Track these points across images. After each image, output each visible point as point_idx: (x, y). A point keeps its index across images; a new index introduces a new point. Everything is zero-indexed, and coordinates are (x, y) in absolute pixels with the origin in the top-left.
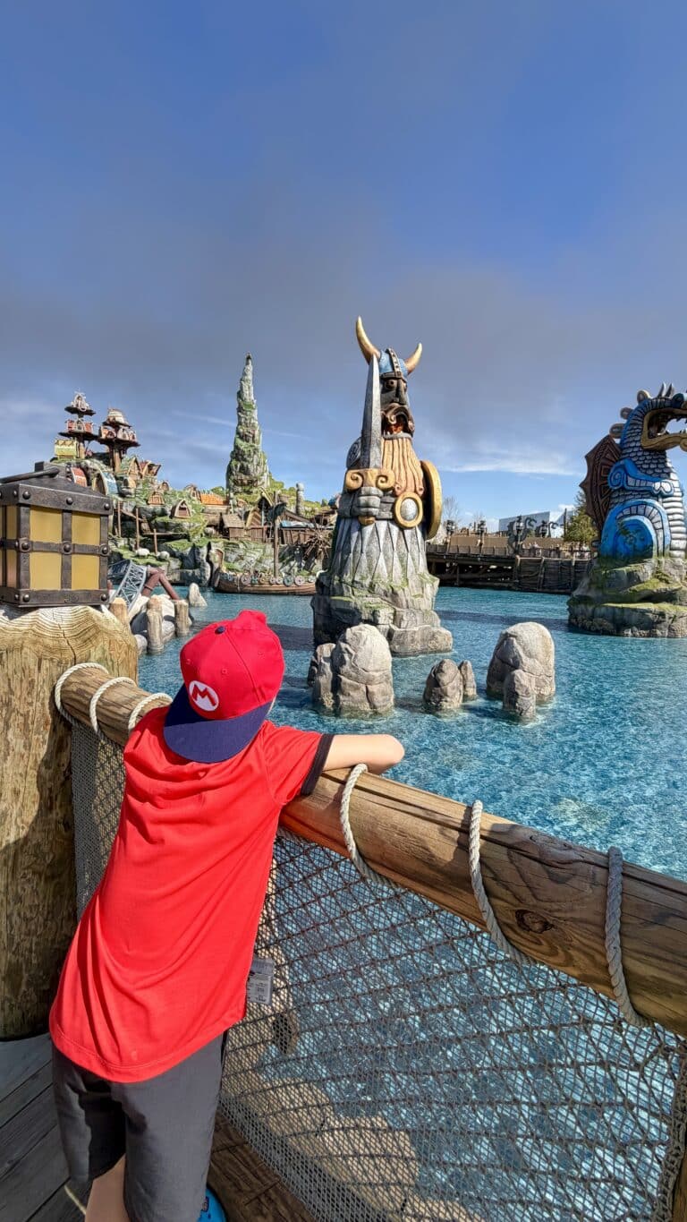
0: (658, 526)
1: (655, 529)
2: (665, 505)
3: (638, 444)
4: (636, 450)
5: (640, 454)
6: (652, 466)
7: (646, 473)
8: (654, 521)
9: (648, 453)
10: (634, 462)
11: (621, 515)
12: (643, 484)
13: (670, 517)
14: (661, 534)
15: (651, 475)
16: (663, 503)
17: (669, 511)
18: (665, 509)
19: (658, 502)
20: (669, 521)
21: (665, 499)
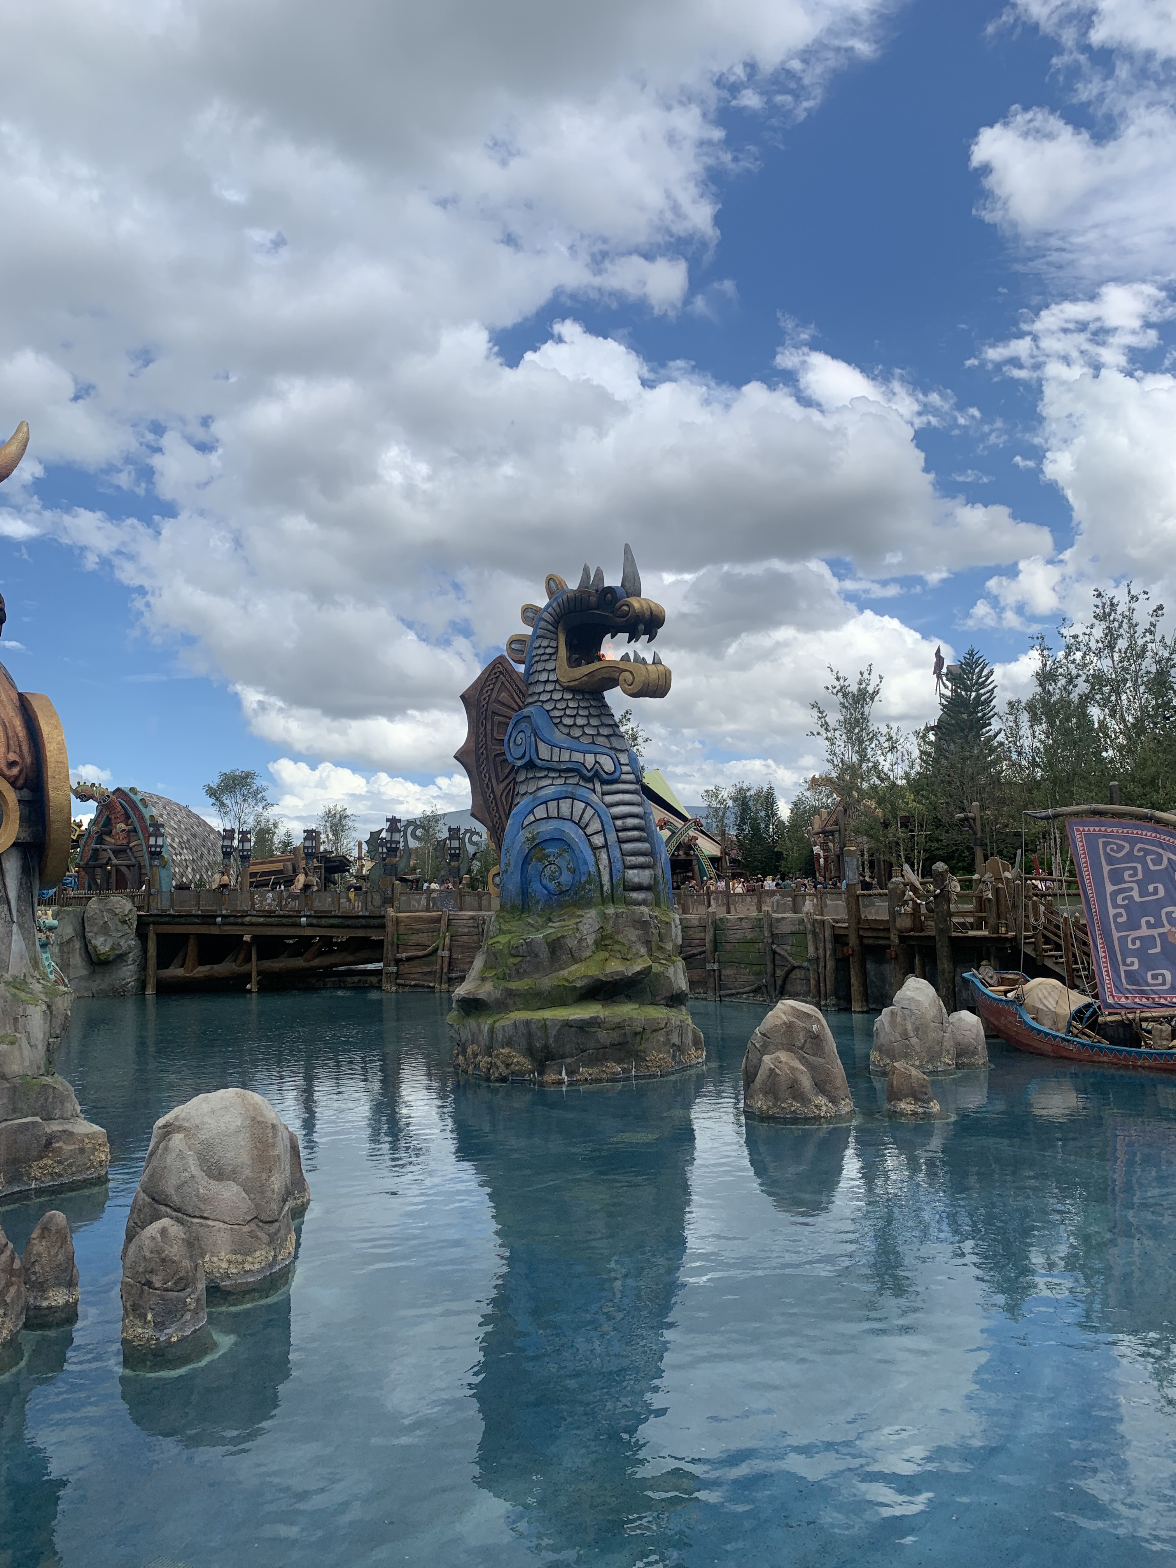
0: (598, 840)
1: (594, 848)
3: (553, 677)
4: (549, 687)
5: (557, 696)
6: (580, 721)
7: (568, 734)
8: (589, 831)
9: (568, 696)
10: (548, 711)
11: (531, 818)
12: (565, 756)
14: (604, 856)
15: (577, 738)
16: (604, 794)
17: (615, 811)
18: (609, 806)
19: (594, 791)
20: (618, 831)
21: (606, 787)
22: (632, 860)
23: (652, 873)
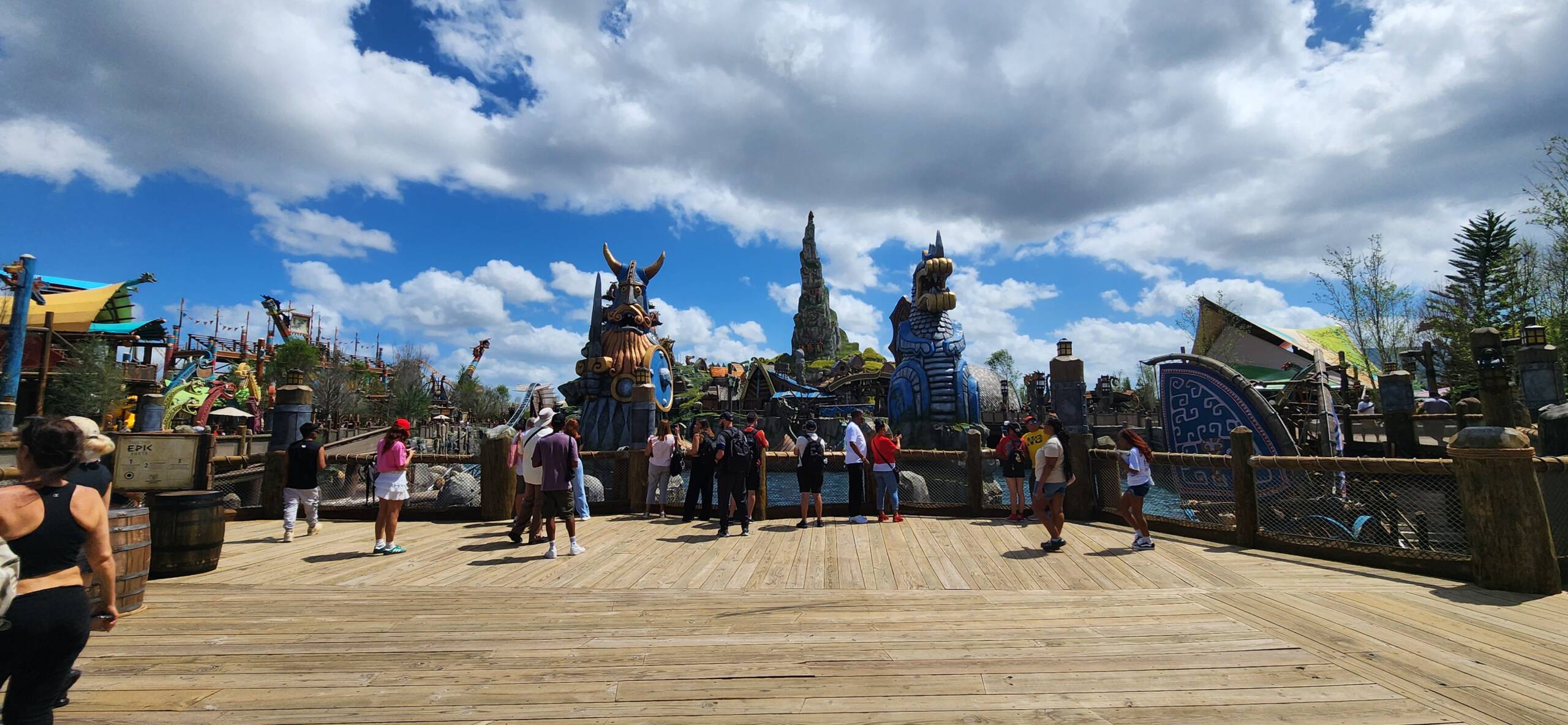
10: (910, 323)
13: (931, 379)
16: (925, 364)
17: (930, 373)
18: (926, 370)
19: (919, 363)
20: (930, 383)
21: (926, 361)
22: (937, 398)
23: (954, 404)
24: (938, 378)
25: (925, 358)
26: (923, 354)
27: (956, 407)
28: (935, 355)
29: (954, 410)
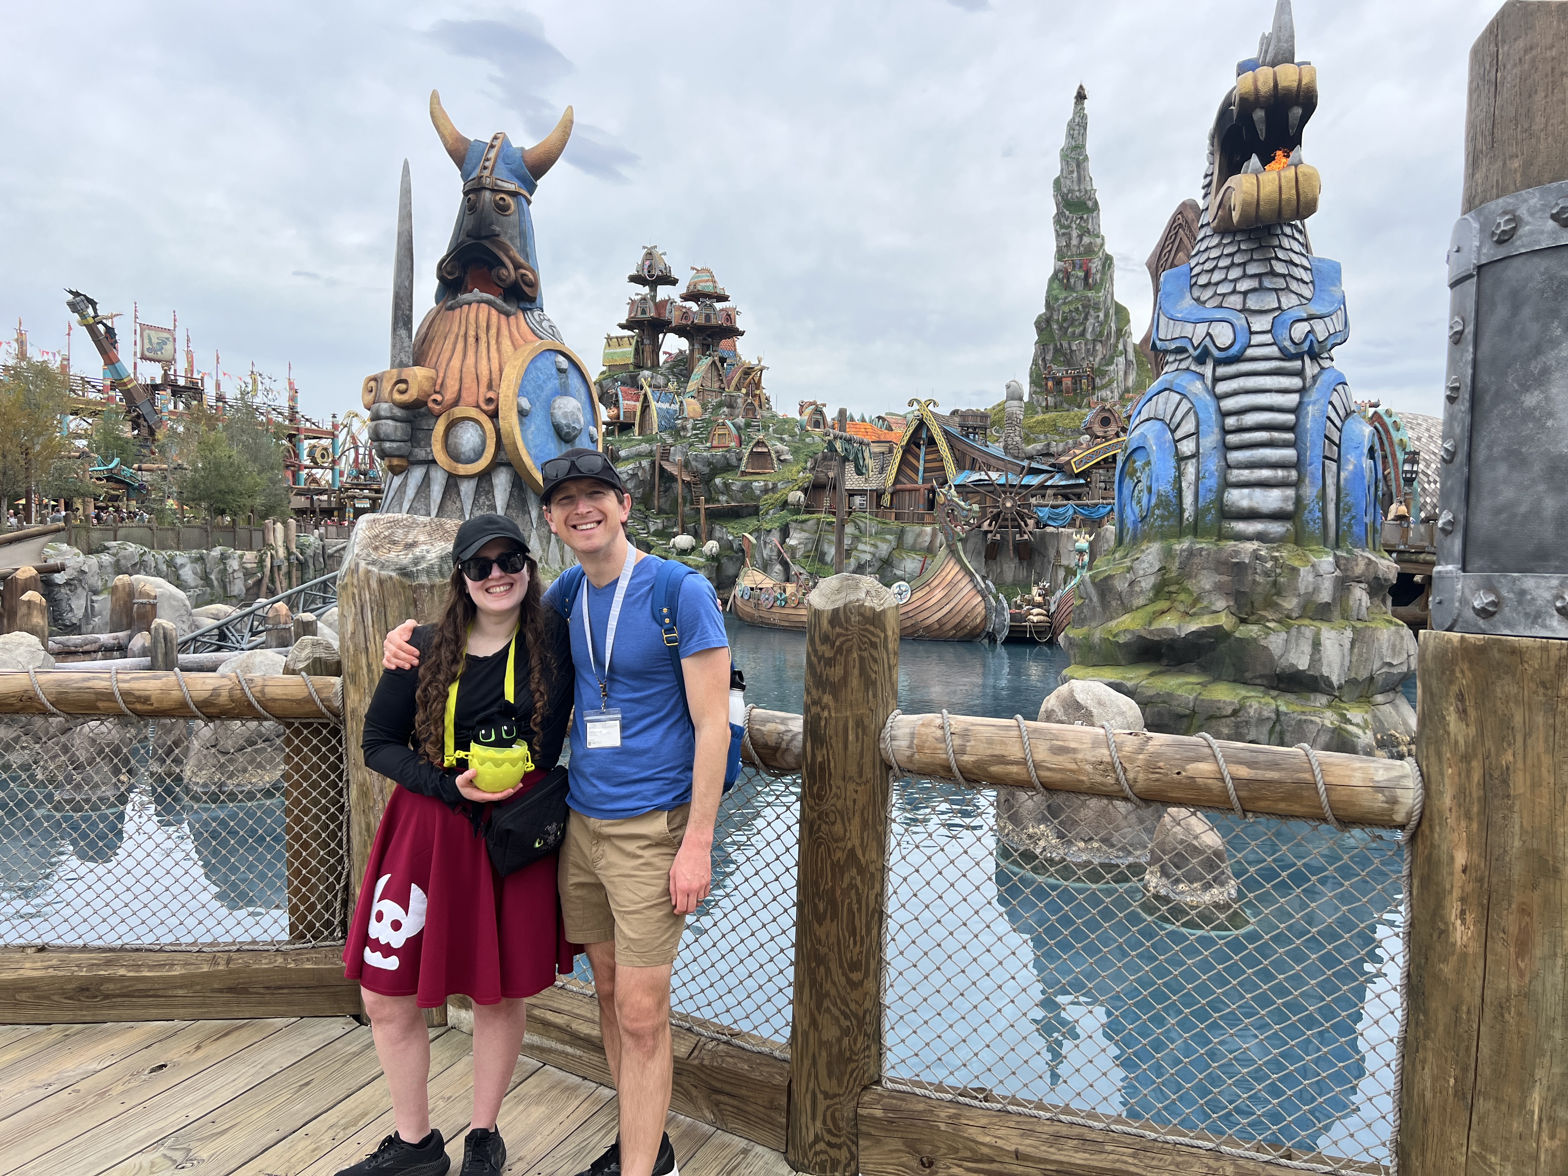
2: (1222, 387)
12: (1177, 331)
13: (1231, 421)
16: (1216, 380)
17: (1229, 404)
18: (1219, 398)
19: (1202, 376)
20: (1225, 432)
21: (1222, 371)
22: (1246, 475)
23: (1291, 492)
24: (1251, 419)
25: (1218, 362)
26: (1216, 353)
27: (1298, 500)
28: (1250, 352)
29: (1290, 507)
